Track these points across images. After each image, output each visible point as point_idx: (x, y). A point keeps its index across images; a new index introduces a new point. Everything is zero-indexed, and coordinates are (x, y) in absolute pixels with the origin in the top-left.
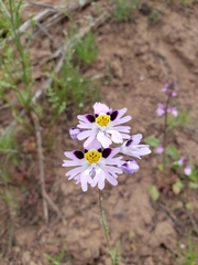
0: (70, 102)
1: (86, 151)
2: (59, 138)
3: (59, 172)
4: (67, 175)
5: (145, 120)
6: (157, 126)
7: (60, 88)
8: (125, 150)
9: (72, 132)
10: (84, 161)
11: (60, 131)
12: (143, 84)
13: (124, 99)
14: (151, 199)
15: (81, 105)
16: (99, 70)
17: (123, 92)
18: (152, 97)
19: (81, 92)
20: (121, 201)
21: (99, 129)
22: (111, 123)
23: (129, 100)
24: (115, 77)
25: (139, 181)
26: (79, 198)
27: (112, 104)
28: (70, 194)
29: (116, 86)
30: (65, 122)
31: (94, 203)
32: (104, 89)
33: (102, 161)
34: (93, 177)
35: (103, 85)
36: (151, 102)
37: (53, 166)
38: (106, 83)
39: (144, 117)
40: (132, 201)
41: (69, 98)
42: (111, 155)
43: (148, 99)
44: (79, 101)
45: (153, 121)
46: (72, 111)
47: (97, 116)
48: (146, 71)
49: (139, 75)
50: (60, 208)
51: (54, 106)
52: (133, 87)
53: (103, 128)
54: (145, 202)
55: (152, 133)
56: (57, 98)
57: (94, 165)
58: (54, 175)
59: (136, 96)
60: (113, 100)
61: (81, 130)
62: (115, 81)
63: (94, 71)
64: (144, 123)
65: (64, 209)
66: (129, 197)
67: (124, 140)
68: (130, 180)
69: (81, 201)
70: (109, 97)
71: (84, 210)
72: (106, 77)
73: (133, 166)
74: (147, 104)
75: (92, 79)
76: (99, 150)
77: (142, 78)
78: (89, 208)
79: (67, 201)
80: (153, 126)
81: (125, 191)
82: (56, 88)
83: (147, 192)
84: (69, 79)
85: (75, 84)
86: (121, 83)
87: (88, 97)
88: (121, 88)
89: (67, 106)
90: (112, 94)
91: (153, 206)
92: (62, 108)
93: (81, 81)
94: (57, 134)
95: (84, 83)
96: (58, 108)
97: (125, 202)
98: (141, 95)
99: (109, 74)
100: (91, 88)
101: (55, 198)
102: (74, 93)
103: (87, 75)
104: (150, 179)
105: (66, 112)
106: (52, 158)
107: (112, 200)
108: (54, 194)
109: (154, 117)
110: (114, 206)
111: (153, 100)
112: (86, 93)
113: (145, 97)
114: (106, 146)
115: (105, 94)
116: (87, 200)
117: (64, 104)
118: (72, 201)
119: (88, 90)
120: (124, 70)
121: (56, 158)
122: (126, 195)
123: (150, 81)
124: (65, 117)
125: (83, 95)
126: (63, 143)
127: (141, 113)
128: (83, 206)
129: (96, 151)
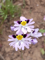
0: (9, 15)
1: (17, 35)
2: (4, 29)
3: (4, 43)
4: (9, 44)
5: (39, 22)
6: (44, 25)
7: (5, 9)
8: (32, 35)
9: (12, 28)
10: (16, 39)
11: (5, 26)
12: (38, 7)
13: (30, 14)
14: (41, 54)
15: (13, 16)
16: (21, 2)
17: (30, 11)
18: (42, 13)
19: (13, 11)
20: (29, 55)
21: (22, 27)
22: (27, 24)
23: (32, 14)
24: (27, 5)
25: (37, 47)
26: (12, 54)
27: (26, 16)
28: (9, 52)
29: (27, 8)
30: (7, 23)
31: (19, 56)
32: (22, 9)
33: (23, 39)
34: (20, 45)
35: (22, 8)
36: (42, 15)
37: (2, 41)
38: (23, 7)
39: (38, 21)
40: (34, 55)
41: (8, 13)
42: (27, 37)
43: (40, 14)
44: (12, 15)
45: (42, 23)
46: (9, 19)
47: (21, 21)
48: (39, 2)
49: (36, 4)
50: (5, 57)
51: (2, 17)
52: (34, 9)
53: (24, 26)
54: (39, 55)
55: (42, 27)
56: (4, 13)
57: (20, 40)
58: (2, 44)
59: (35, 12)
60: (26, 14)
61: (15, 27)
62: (27, 6)
63: (18, 2)
64: (39, 23)
65: (6, 58)
66: (33, 53)
67: (32, 31)
68: (33, 47)
69: (13, 55)
70: (24, 13)
71: (14, 58)
72: (23, 5)
73: (35, 41)
74: (40, 16)
75: (18, 6)
76: (22, 35)
77: (38, 5)
78: (16, 58)
79: (7, 55)
80: (42, 24)
81: (31, 51)
82: (3, 9)
83: (40, 51)
84: (8, 6)
85: (11, 7)
86: (29, 7)
87: (16, 13)
88: (29, 9)
89: (8, 16)
90: (26, 12)
91: (42, 57)
92: (6, 17)
93: (13, 6)
94: (3, 28)
95: (14, 7)
96: (4, 17)
97: (31, 55)
98: (37, 12)
99: (24, 4)
100: (17, 9)
101: (3, 53)
102: (10, 11)
103: (15, 4)
104: (41, 46)
105: (7, 19)
106: (1, 37)
107: (26, 54)
108: (2, 52)
109: (43, 21)
110: (26, 57)
111: (42, 14)
112: (15, 11)
113: (39, 13)
114: (25, 33)
115: (23, 12)
116: (16, 55)
117: (6, 15)
118: (9, 55)
119: (16, 10)
120: (30, 2)
121: (3, 38)
122: (31, 52)
123: (41, 7)
124: (7, 21)
125: (14, 12)
126: (6, 31)
127: (37, 19)
128: (14, 57)
129: (21, 35)
